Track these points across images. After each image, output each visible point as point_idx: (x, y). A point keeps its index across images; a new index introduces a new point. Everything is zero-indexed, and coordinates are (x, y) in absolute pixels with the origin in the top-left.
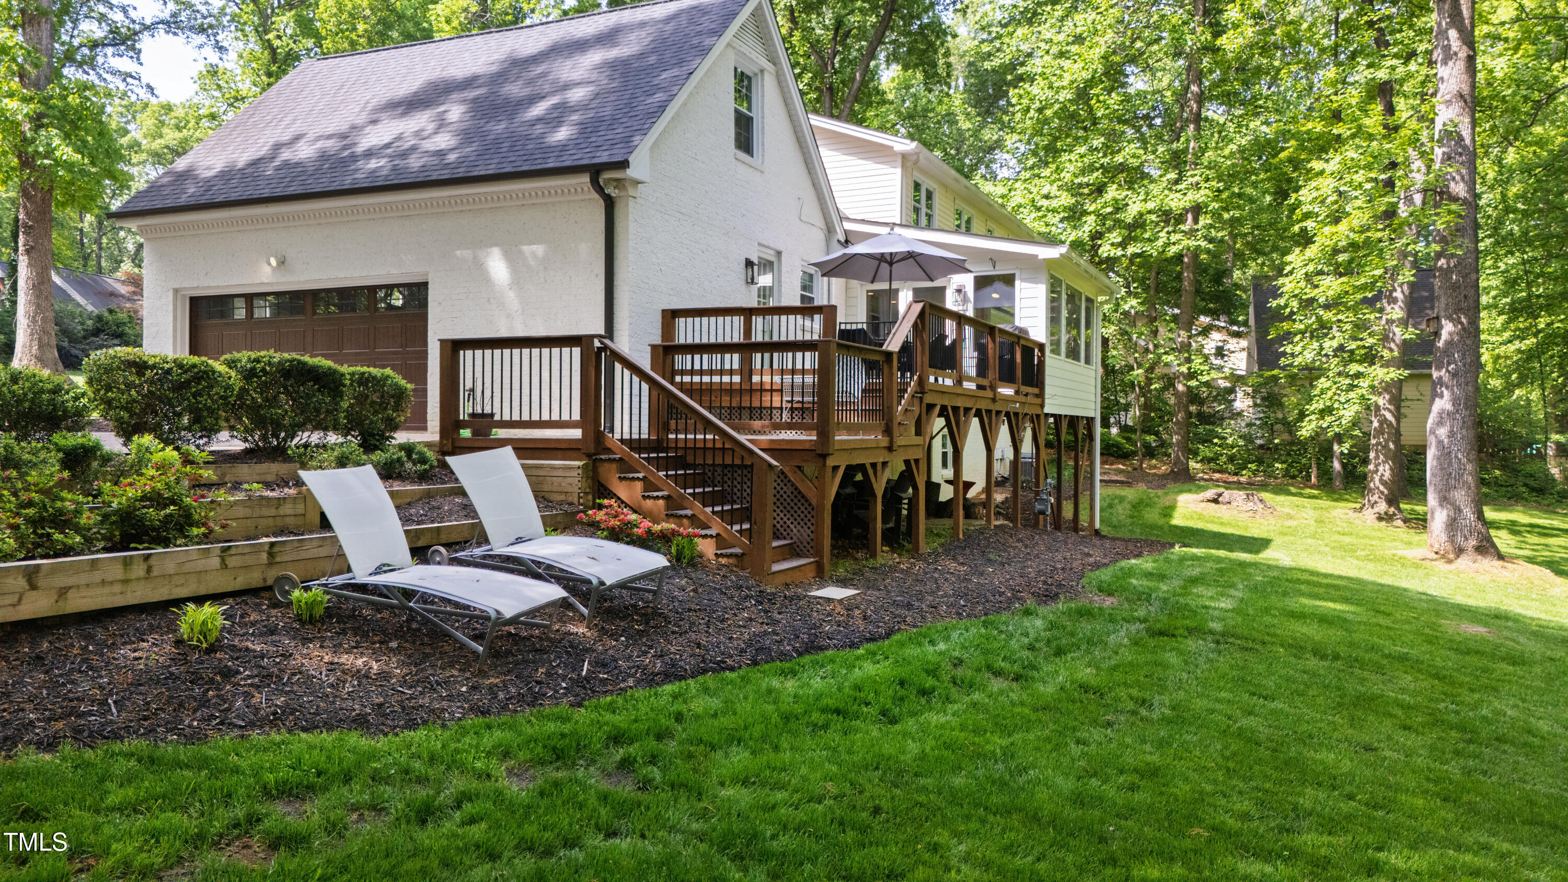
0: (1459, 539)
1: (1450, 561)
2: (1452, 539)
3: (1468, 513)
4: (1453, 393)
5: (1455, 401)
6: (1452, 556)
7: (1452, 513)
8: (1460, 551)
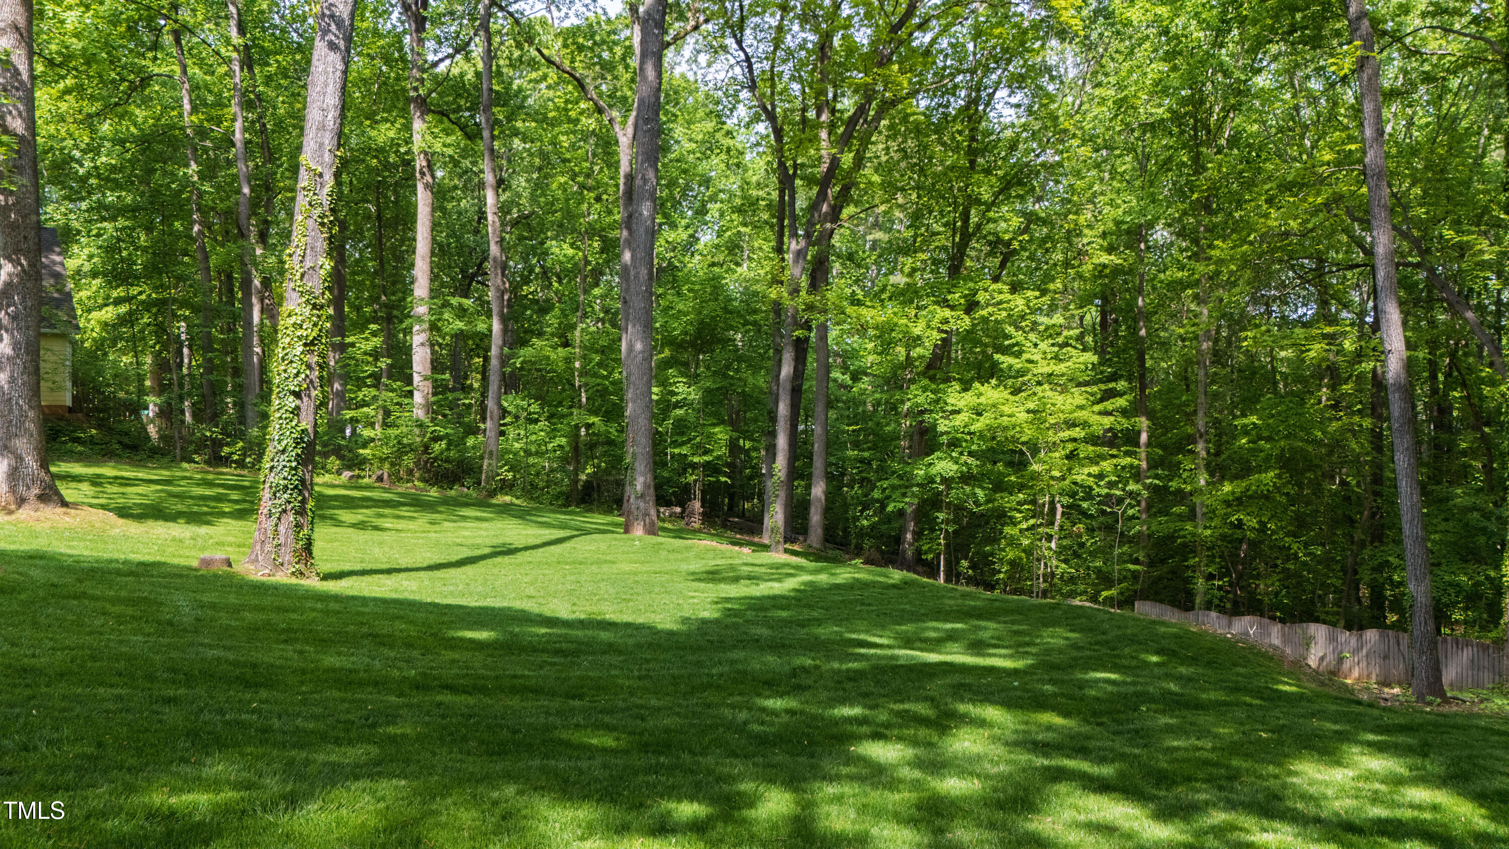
0: (21, 489)
1: (11, 512)
2: (13, 489)
3: (31, 462)
4: (13, 337)
5: (15, 346)
6: (13, 507)
7: (13, 463)
8: (21, 501)
